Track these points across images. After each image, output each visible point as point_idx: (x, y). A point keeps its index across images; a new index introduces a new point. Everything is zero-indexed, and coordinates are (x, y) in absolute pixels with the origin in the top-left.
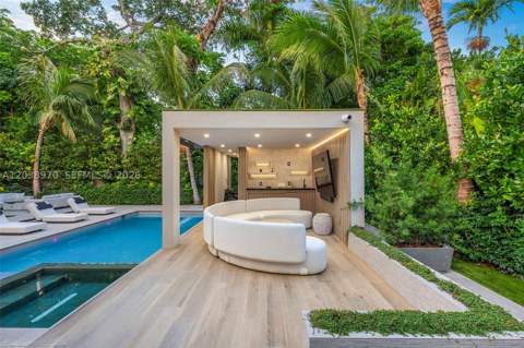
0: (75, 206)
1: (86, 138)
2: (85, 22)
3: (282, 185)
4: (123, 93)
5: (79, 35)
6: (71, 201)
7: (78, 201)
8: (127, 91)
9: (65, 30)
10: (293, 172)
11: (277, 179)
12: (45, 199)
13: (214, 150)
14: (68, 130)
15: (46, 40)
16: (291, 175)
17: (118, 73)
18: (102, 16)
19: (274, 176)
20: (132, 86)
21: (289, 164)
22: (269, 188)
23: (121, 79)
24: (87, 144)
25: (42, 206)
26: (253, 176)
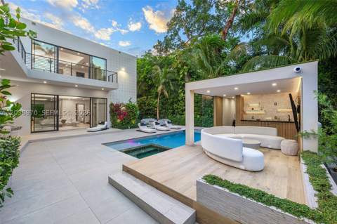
0: (168, 125)
1: (173, 96)
2: (173, 45)
3: (269, 118)
4: (186, 73)
5: (171, 51)
6: (166, 123)
7: (169, 123)
8: (188, 72)
9: (167, 51)
10: (279, 110)
11: (266, 114)
12: (159, 121)
13: (222, 98)
14: (166, 93)
15: (160, 57)
16: (278, 112)
17: (184, 64)
18: (179, 39)
19: (263, 112)
20: (190, 69)
21: (276, 104)
22: (258, 121)
23: (185, 67)
24: (173, 98)
25: (157, 124)
26: (247, 112)
